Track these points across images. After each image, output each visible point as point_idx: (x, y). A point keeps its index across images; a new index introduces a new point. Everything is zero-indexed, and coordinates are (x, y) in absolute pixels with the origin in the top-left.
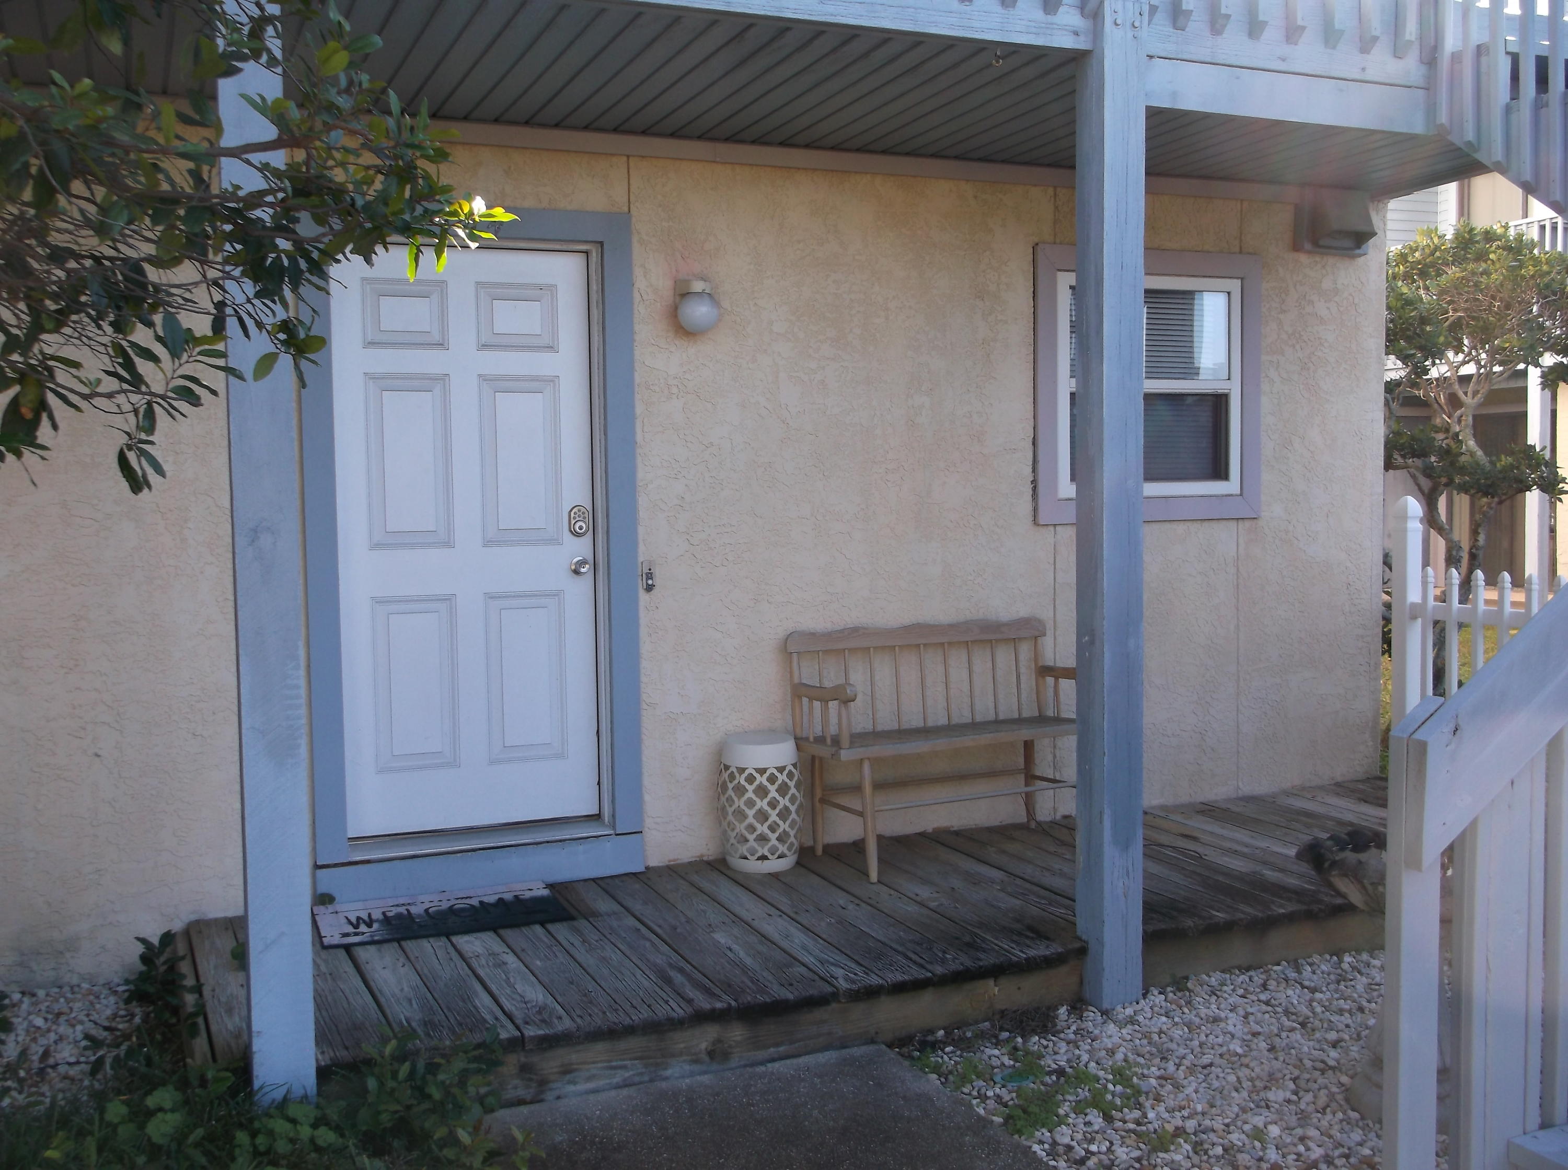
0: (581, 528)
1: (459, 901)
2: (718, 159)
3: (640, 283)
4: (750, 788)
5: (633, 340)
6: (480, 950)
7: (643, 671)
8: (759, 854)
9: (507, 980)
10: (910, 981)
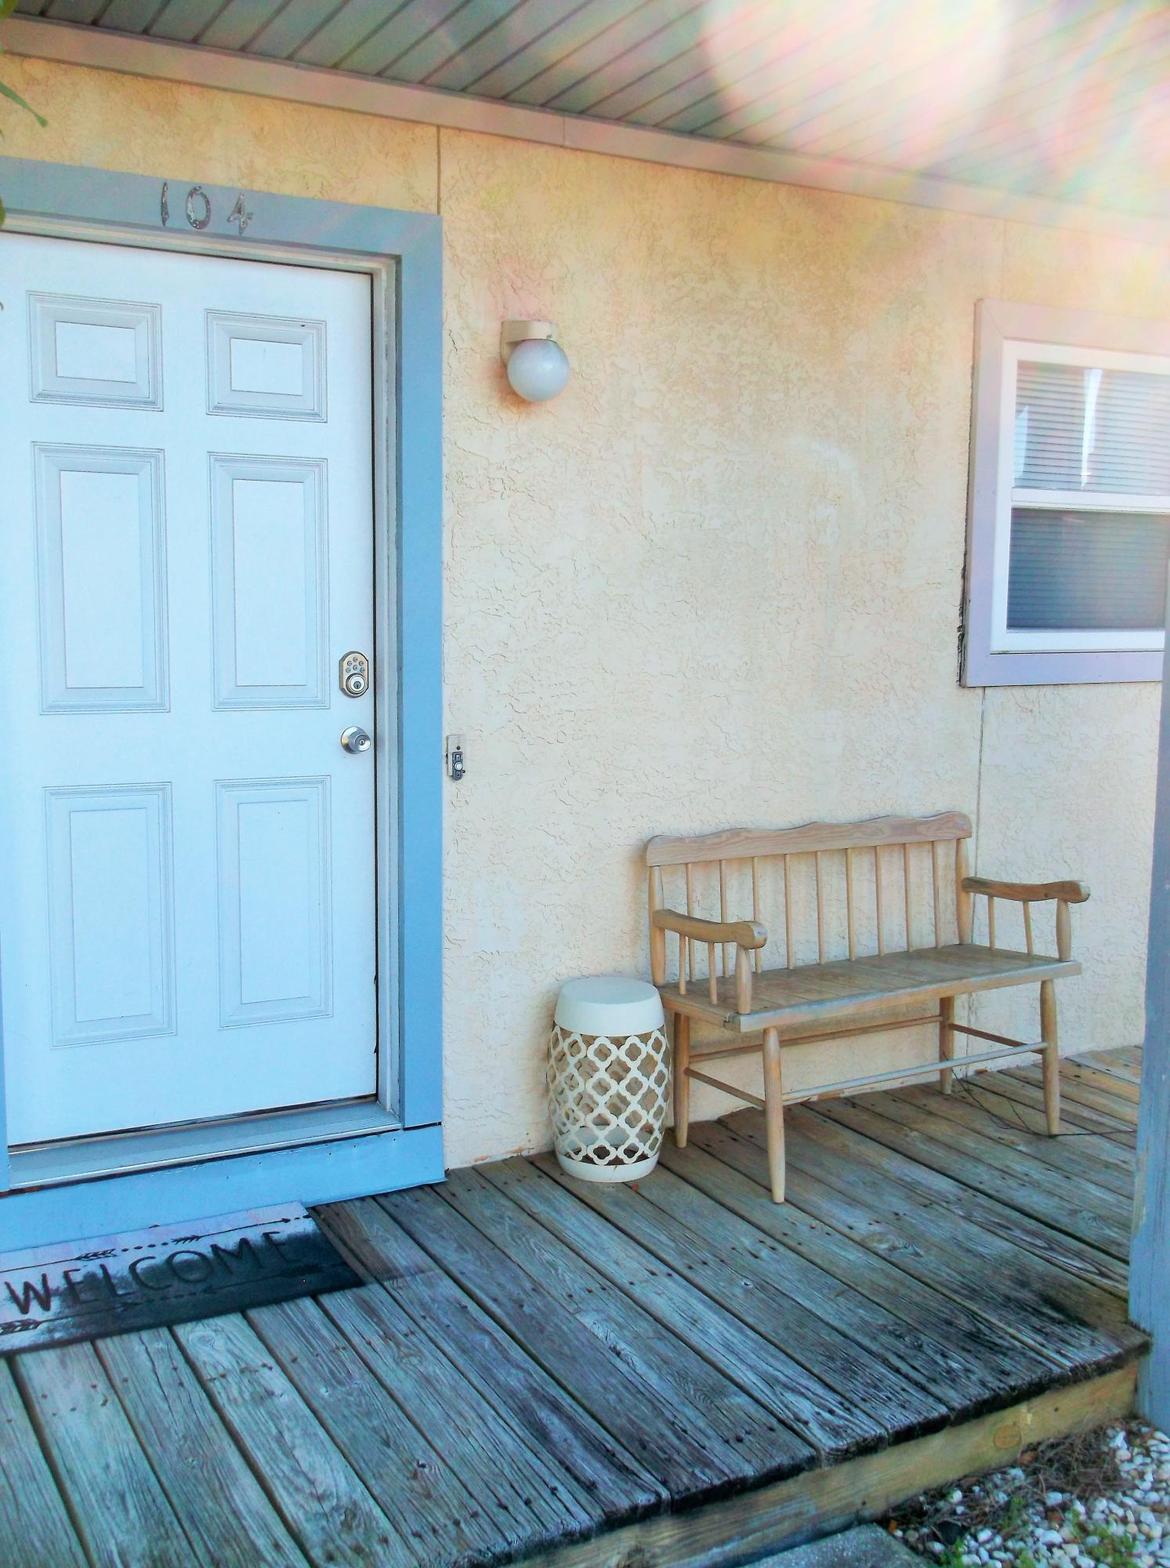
0: (357, 685)
1: (181, 1246)
2: (567, 143)
3: (452, 320)
4: (602, 1065)
5: (441, 409)
6: (226, 1361)
7: (445, 894)
8: (611, 1157)
9: (280, 1438)
10: (919, 1423)
